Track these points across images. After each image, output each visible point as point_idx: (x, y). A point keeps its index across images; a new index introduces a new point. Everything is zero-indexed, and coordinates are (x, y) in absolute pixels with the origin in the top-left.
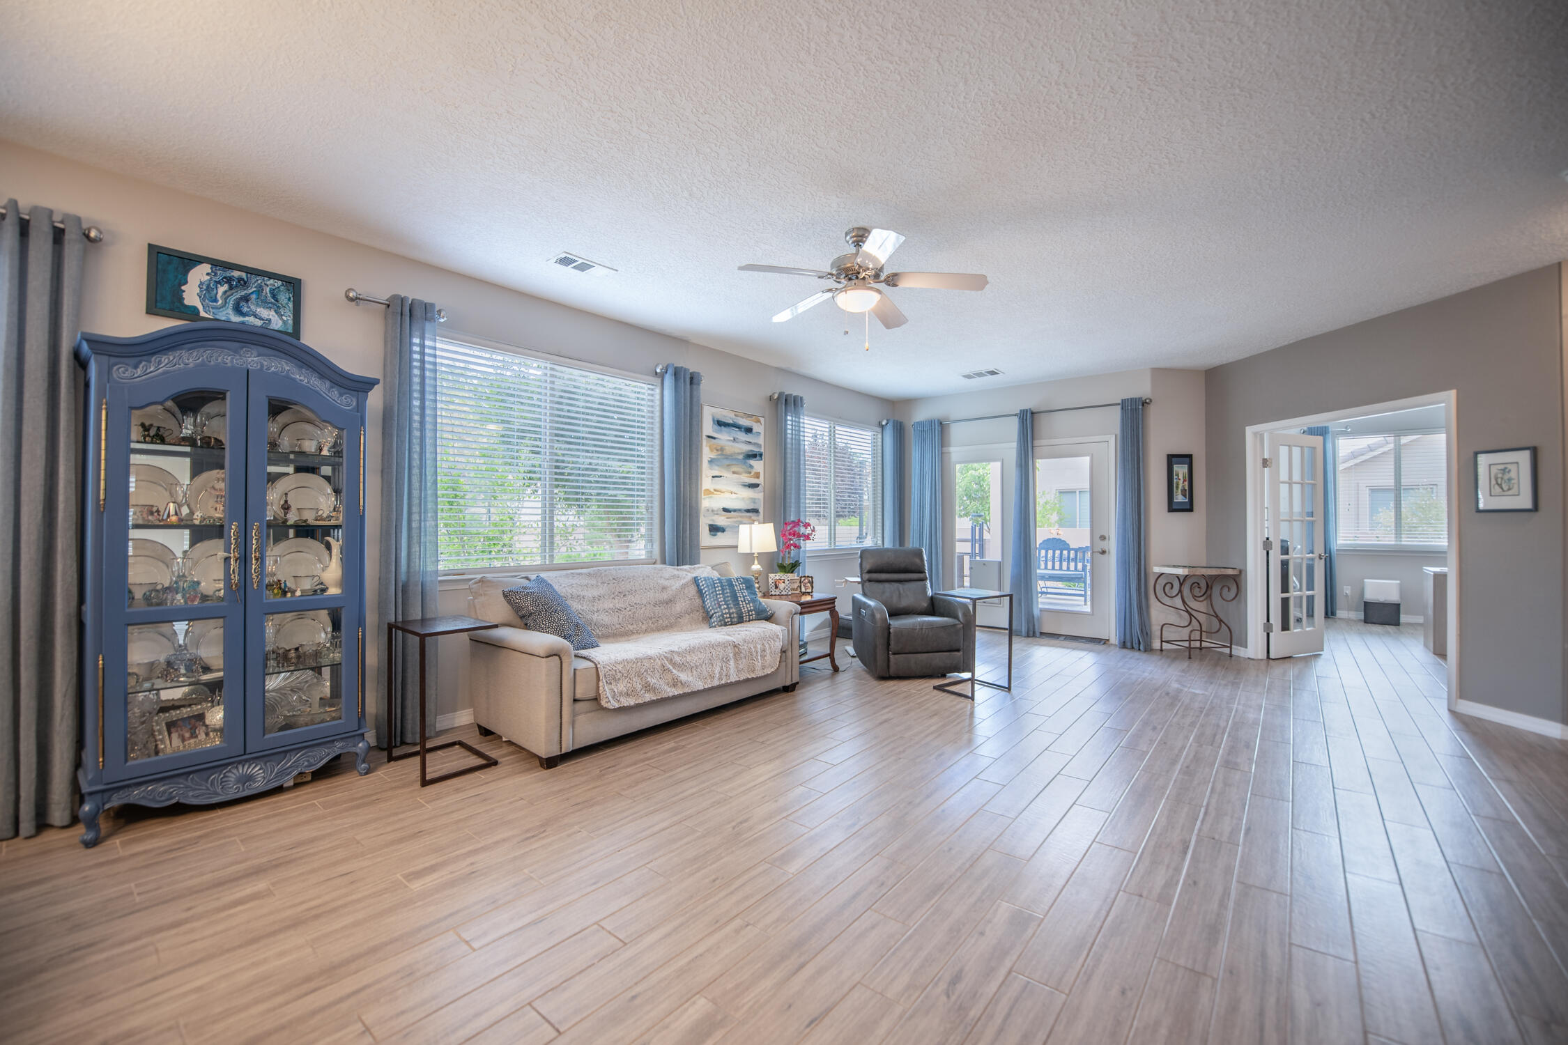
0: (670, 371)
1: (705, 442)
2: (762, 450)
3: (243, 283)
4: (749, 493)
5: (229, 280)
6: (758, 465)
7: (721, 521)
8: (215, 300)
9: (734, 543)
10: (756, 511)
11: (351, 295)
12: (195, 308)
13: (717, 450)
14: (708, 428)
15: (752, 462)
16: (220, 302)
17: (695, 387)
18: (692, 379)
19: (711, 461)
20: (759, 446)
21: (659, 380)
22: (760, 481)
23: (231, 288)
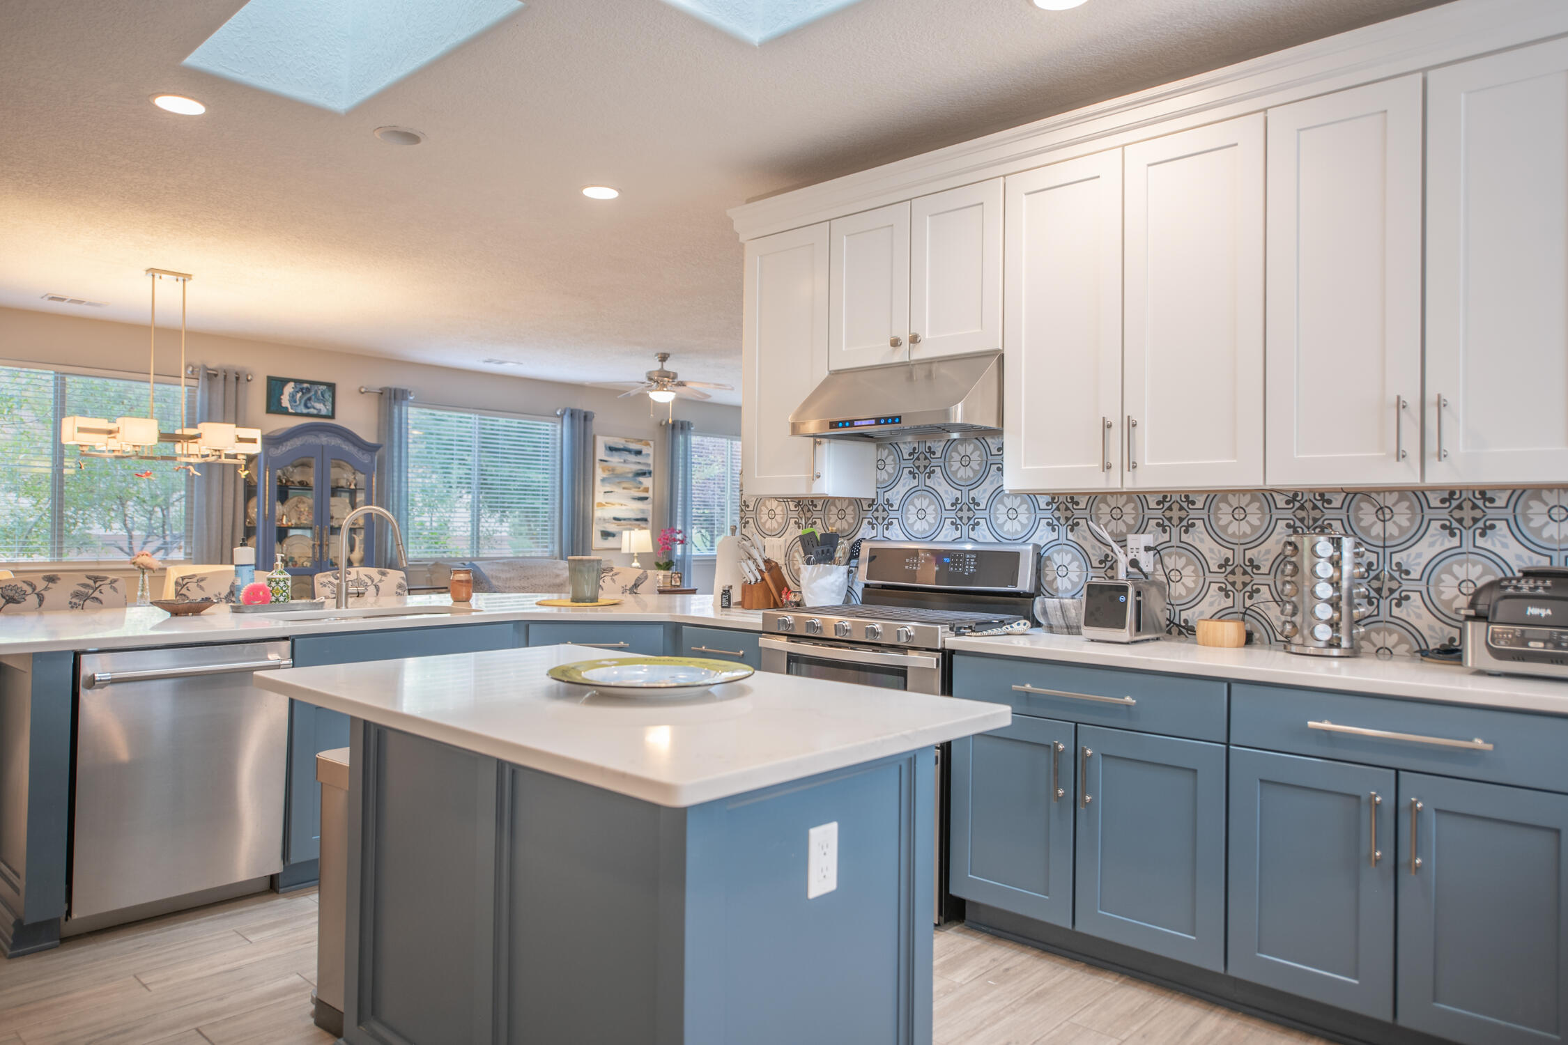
0: (568, 413)
1: (598, 465)
2: (651, 468)
3: (308, 390)
4: (640, 505)
5: (302, 390)
6: (647, 482)
7: (612, 528)
8: (296, 402)
9: (617, 547)
10: (645, 520)
11: (363, 390)
12: (287, 408)
13: (609, 471)
14: (601, 453)
15: (641, 479)
16: (298, 402)
17: (588, 423)
18: (586, 418)
19: (603, 480)
20: (648, 465)
21: (559, 420)
22: (650, 494)
23: (303, 394)
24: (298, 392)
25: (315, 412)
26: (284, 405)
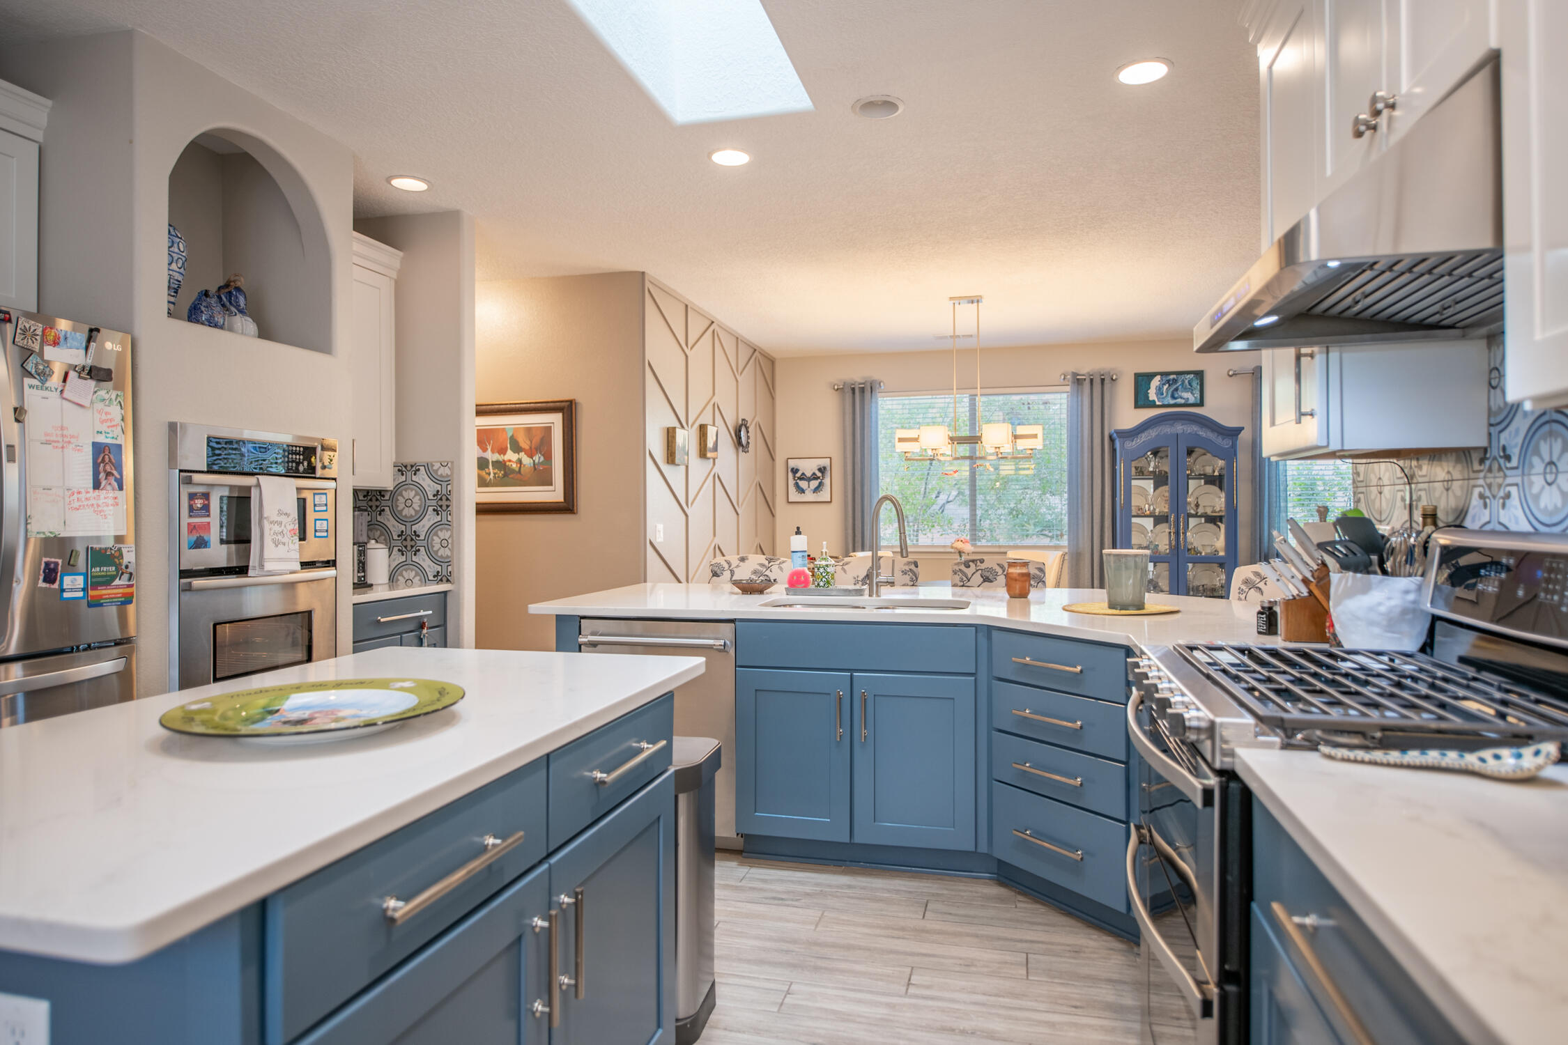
3: (1175, 381)
5: (1168, 381)
8: (1163, 394)
11: (1231, 373)
12: (1154, 401)
16: (1165, 395)
23: (1169, 385)
24: (1164, 384)
25: (1182, 401)
26: (1151, 399)
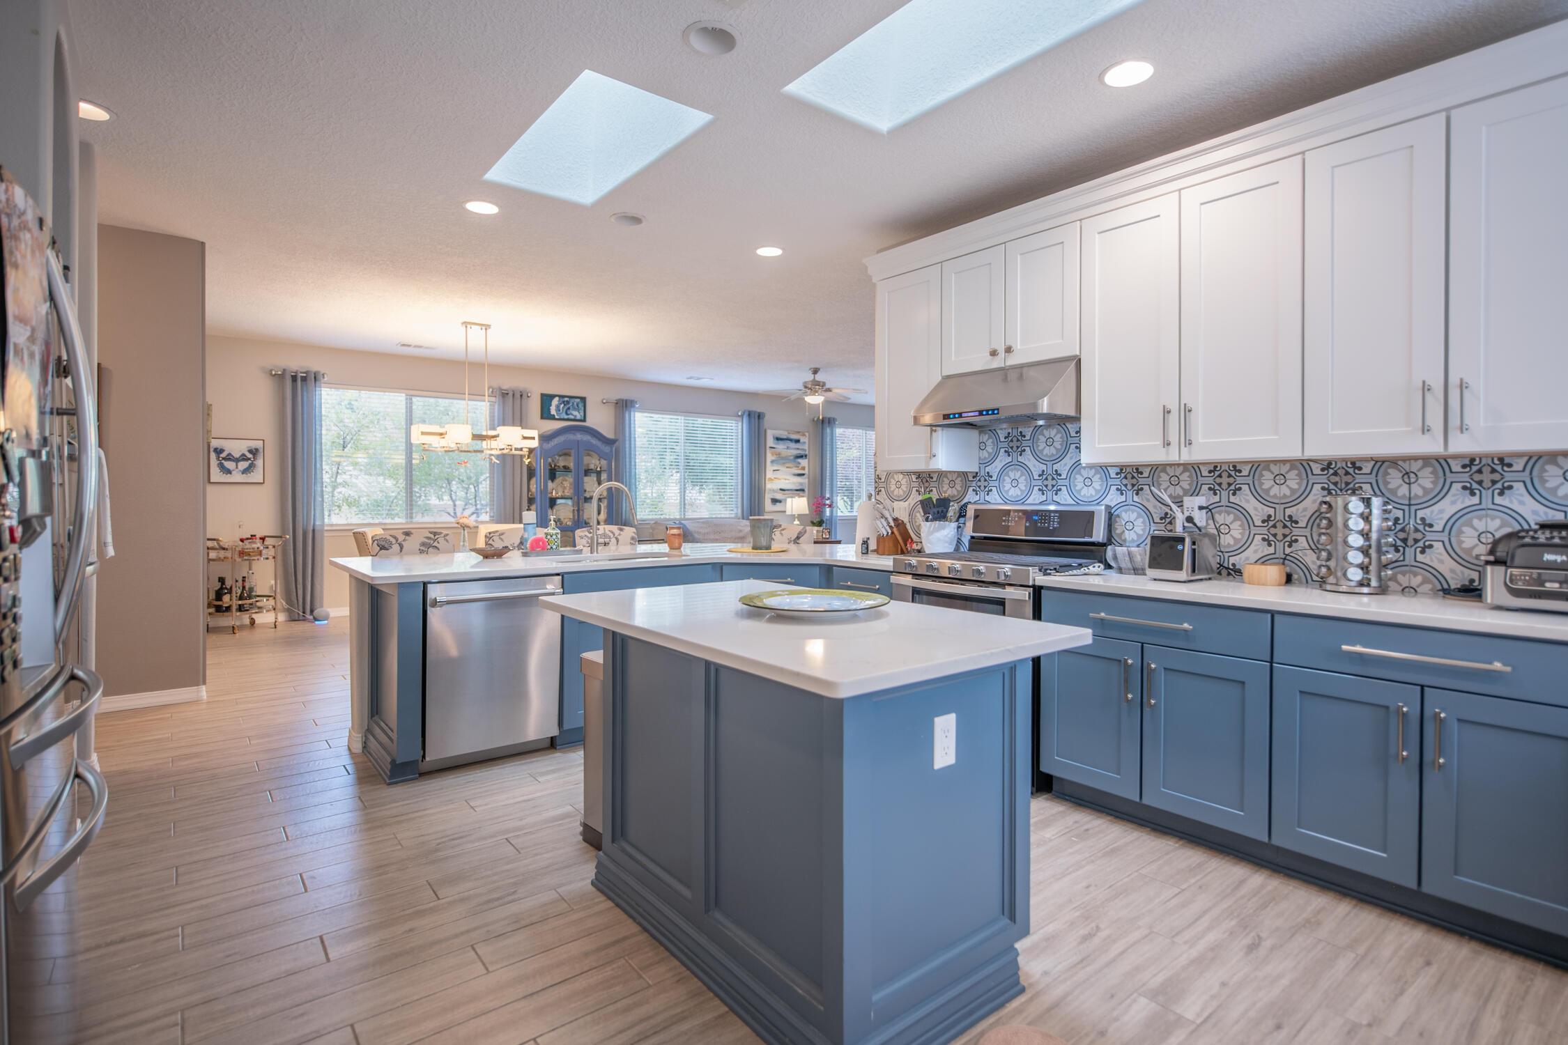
0: (747, 414)
1: (768, 451)
2: (807, 453)
3: (568, 402)
4: (799, 479)
5: (564, 402)
6: (804, 462)
7: (779, 496)
9: (783, 510)
10: (803, 490)
11: (604, 401)
12: (554, 415)
13: (776, 455)
14: (770, 442)
15: (799, 460)
16: (561, 411)
17: (761, 420)
18: (759, 416)
19: (772, 462)
20: (805, 450)
21: (740, 419)
22: (806, 471)
23: (564, 405)
24: (561, 404)
25: (572, 417)
26: (552, 413)
